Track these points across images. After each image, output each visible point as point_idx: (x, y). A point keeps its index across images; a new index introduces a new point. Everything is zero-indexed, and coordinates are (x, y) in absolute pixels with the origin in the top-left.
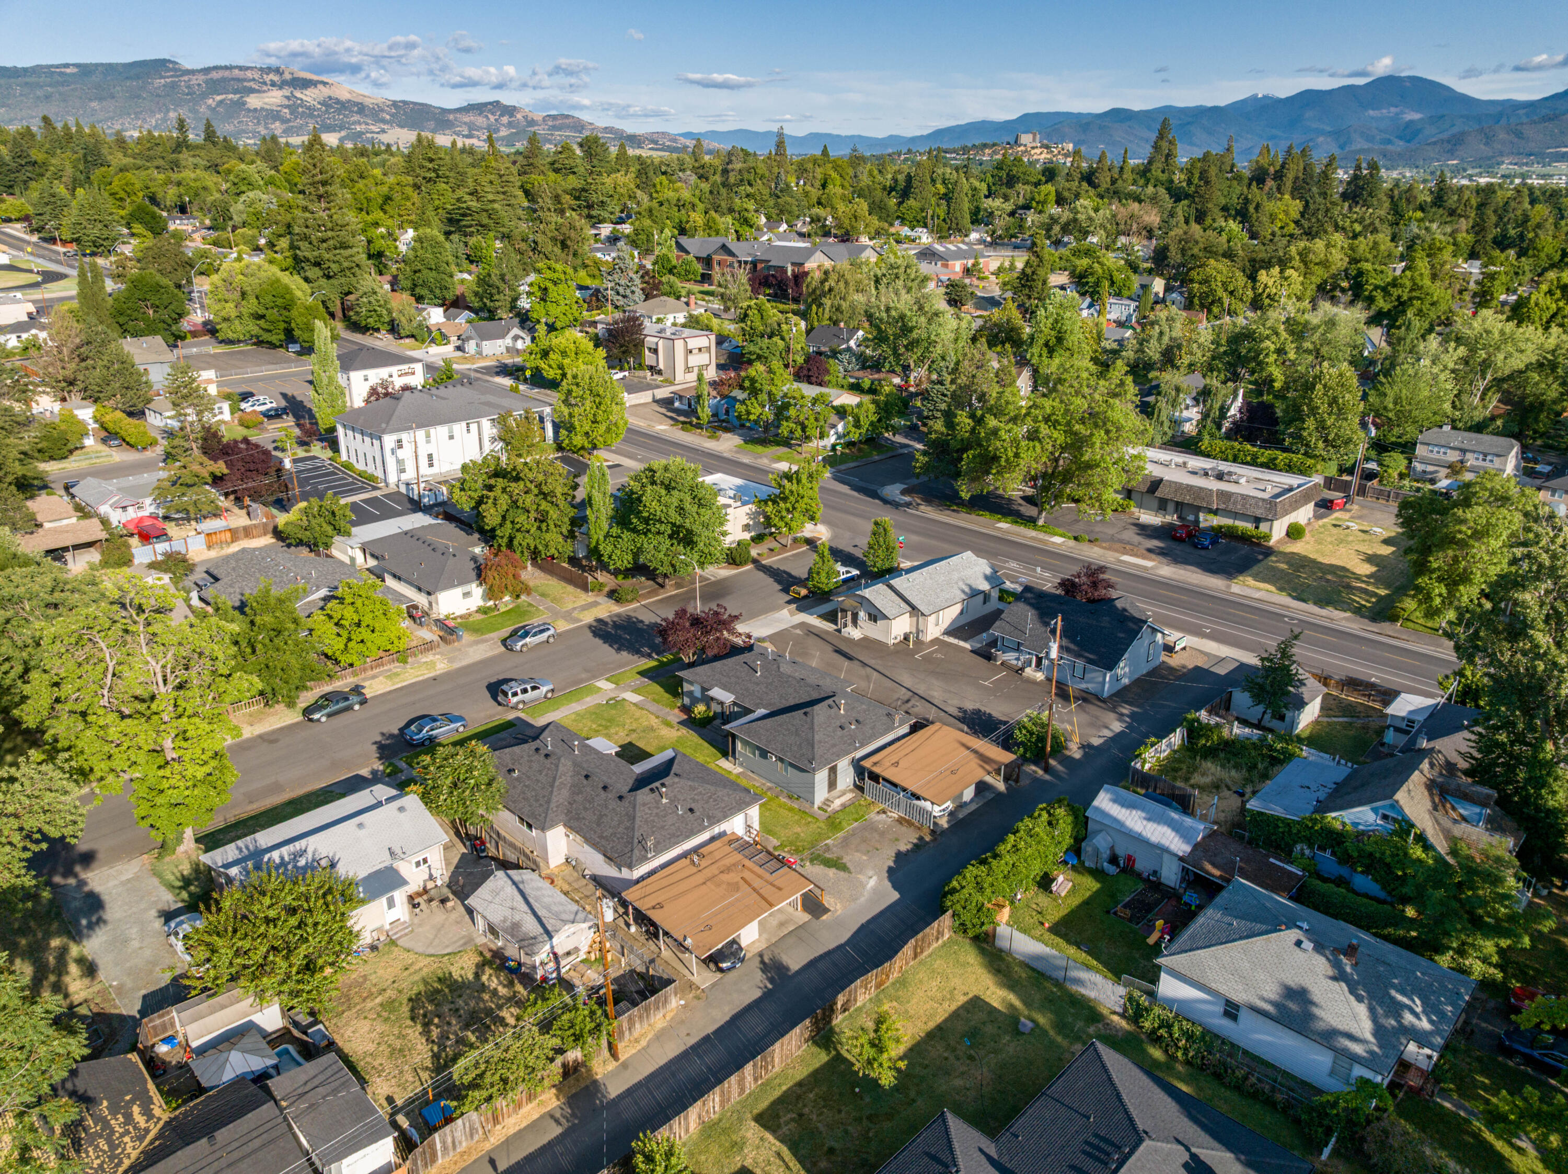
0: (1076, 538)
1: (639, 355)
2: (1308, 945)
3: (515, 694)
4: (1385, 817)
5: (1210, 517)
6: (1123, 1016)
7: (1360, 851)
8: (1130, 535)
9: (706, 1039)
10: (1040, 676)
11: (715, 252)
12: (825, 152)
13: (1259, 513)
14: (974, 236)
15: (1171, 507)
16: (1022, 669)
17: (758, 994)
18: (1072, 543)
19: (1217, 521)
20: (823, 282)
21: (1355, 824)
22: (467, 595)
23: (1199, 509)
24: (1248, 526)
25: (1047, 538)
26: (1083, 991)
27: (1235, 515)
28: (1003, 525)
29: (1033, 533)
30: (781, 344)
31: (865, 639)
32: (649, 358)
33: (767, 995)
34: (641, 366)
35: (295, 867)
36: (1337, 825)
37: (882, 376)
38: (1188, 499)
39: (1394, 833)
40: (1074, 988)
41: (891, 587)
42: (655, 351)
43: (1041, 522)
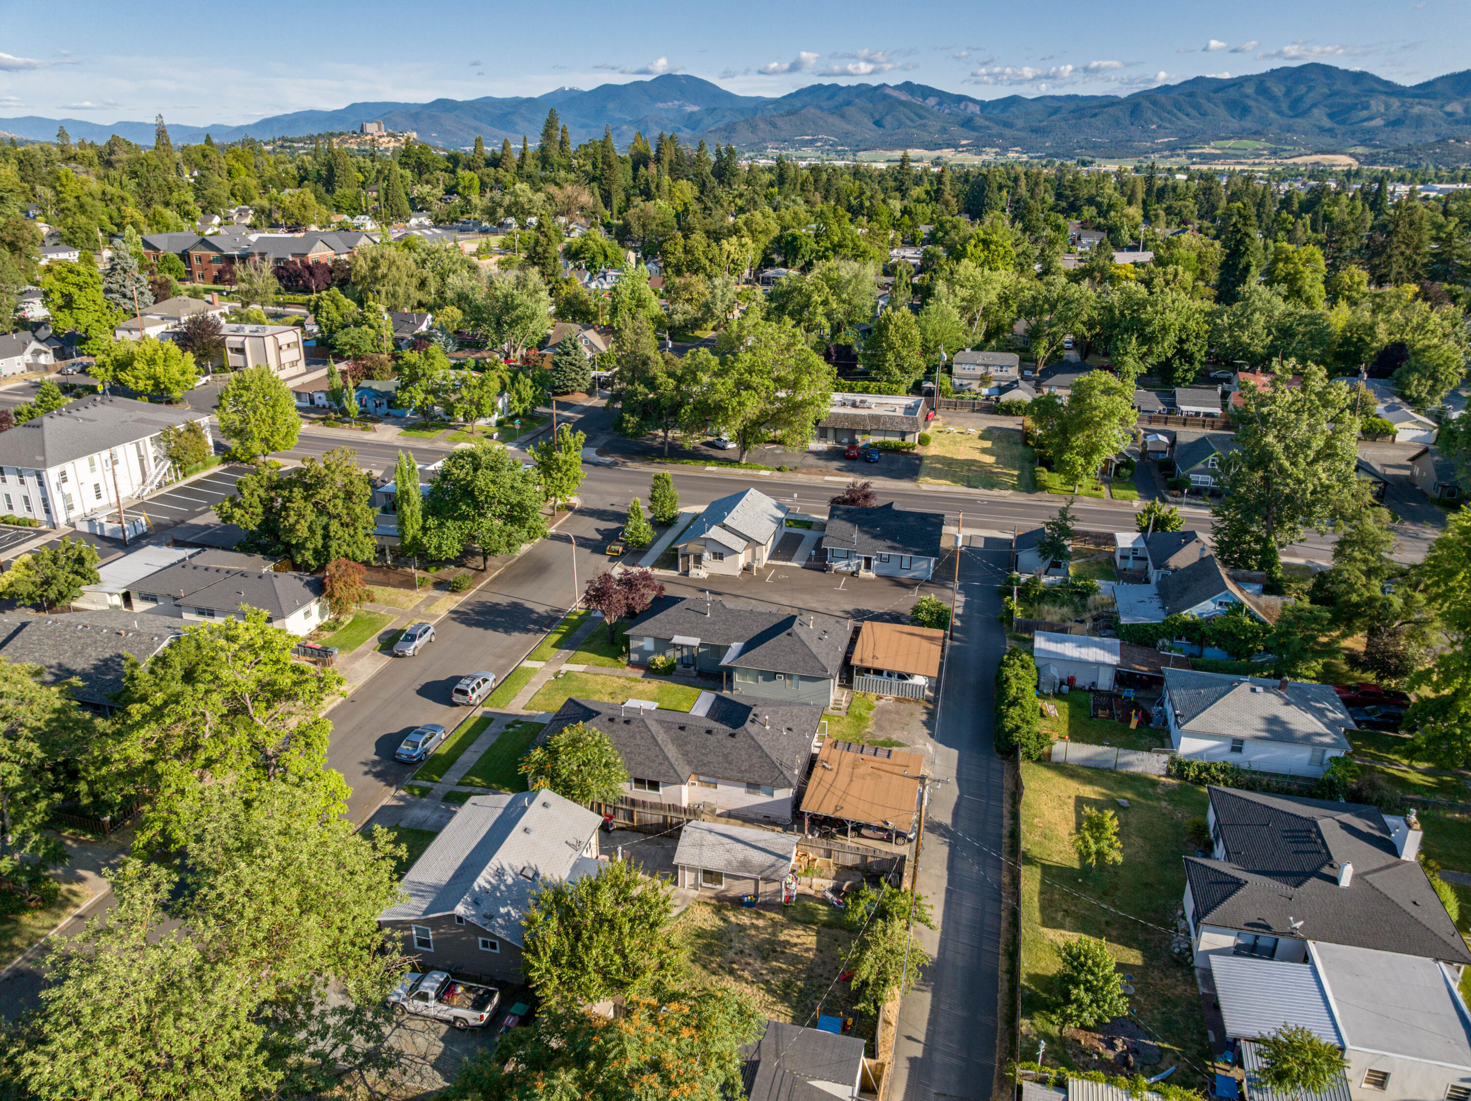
0: (779, 470)
2: (1259, 689)
4: (1221, 604)
5: (866, 437)
6: (1168, 775)
7: (1213, 630)
8: (811, 460)
9: (948, 891)
10: (872, 575)
11: (194, 247)
12: (208, 141)
13: (905, 428)
14: (414, 221)
15: (831, 434)
16: (857, 572)
17: (945, 849)
18: (777, 474)
19: (872, 439)
21: (1200, 614)
22: (307, 614)
23: (853, 432)
24: (894, 440)
25: (755, 472)
26: (1132, 769)
27: (885, 432)
28: (711, 468)
29: (742, 471)
31: (712, 576)
32: (233, 359)
33: (952, 847)
34: (223, 368)
36: (1189, 618)
37: (485, 354)
38: (846, 425)
39: (1228, 613)
40: (1124, 770)
41: (724, 527)
42: (241, 351)
43: (744, 461)
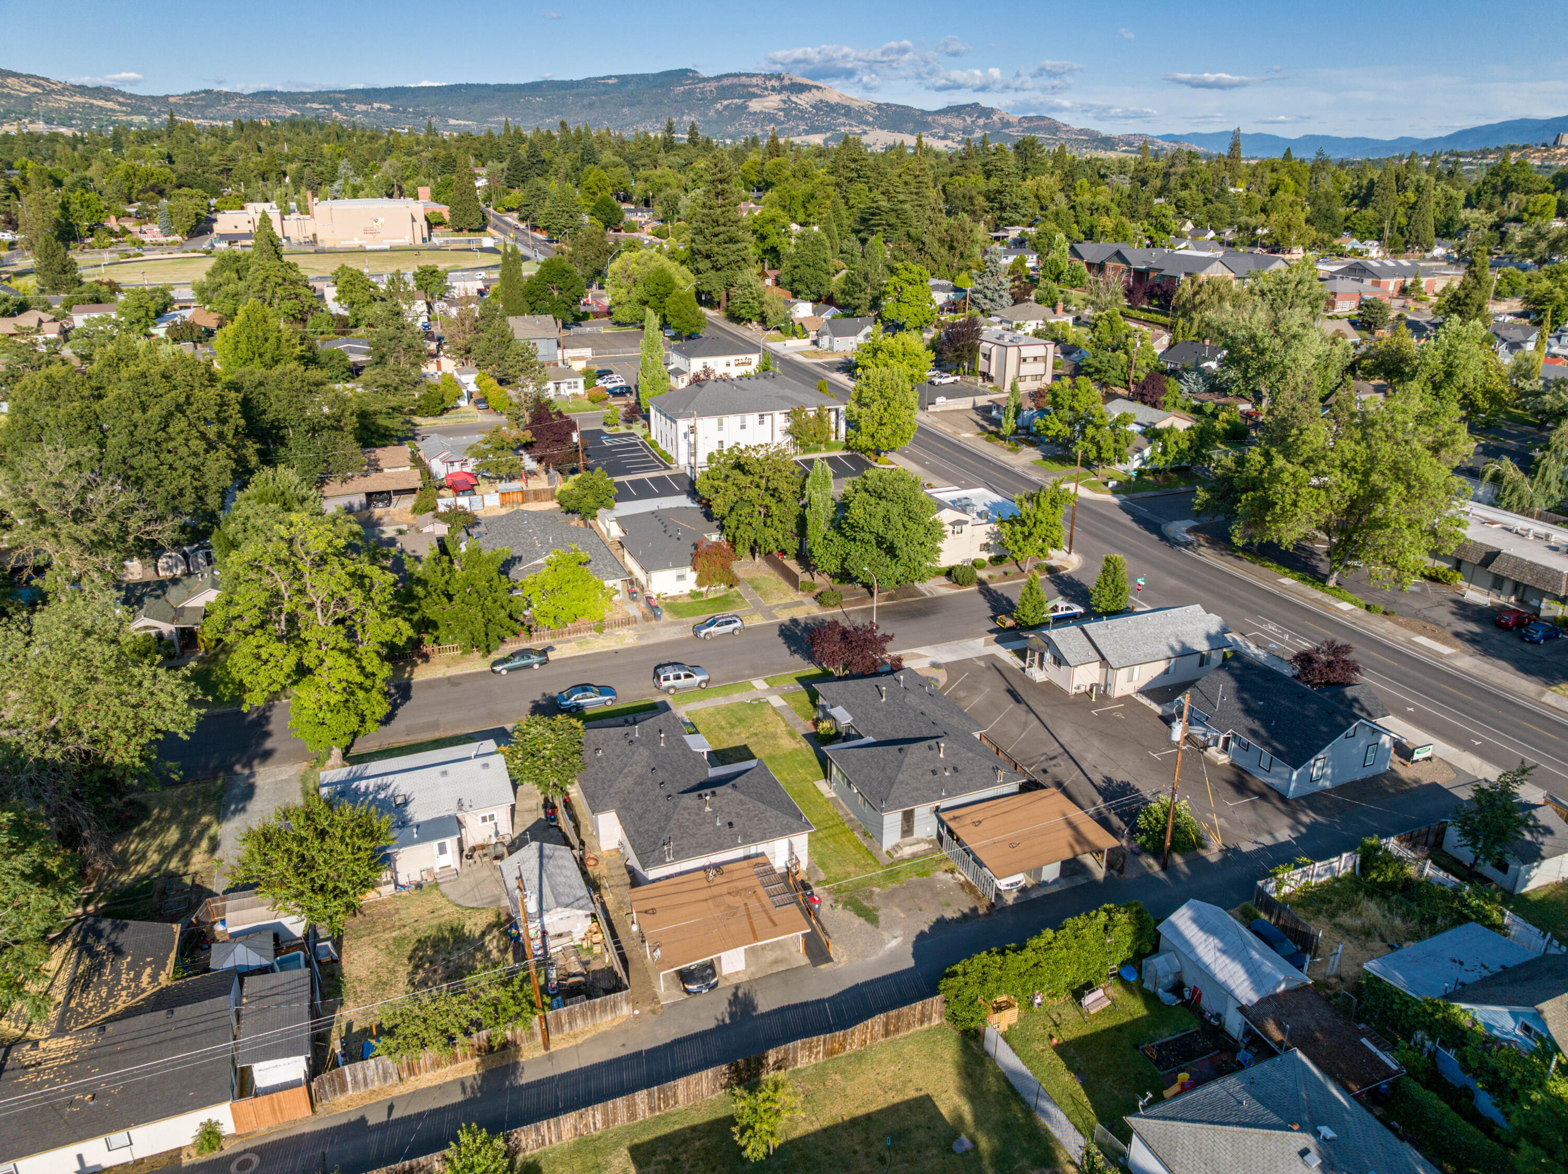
0: (1368, 608)
1: (973, 361)
2: (1314, 1158)
3: (667, 679)
4: (1526, 1028)
5: (1556, 605)
6: (1079, 1169)
7: (1483, 1063)
8: (1444, 614)
9: (638, 1054)
10: (1223, 759)
11: (1109, 259)
12: (1287, 156)
14: (1438, 251)
15: (1508, 586)
16: (1206, 747)
17: (712, 1024)
18: (1361, 612)
19: (1562, 611)
20: (1195, 294)
21: (1489, 1027)
22: (681, 577)
23: (1542, 594)
26: (1049, 1126)
28: (1288, 581)
29: (1318, 594)
30: (1123, 357)
31: (1049, 684)
32: (982, 364)
33: (721, 1029)
34: (973, 372)
35: (375, 798)
36: (1466, 1022)
37: (1228, 400)
38: (1528, 580)
39: (1535, 1052)
40: (1043, 1120)
41: (1083, 630)
42: (988, 357)
43: (1332, 583)
